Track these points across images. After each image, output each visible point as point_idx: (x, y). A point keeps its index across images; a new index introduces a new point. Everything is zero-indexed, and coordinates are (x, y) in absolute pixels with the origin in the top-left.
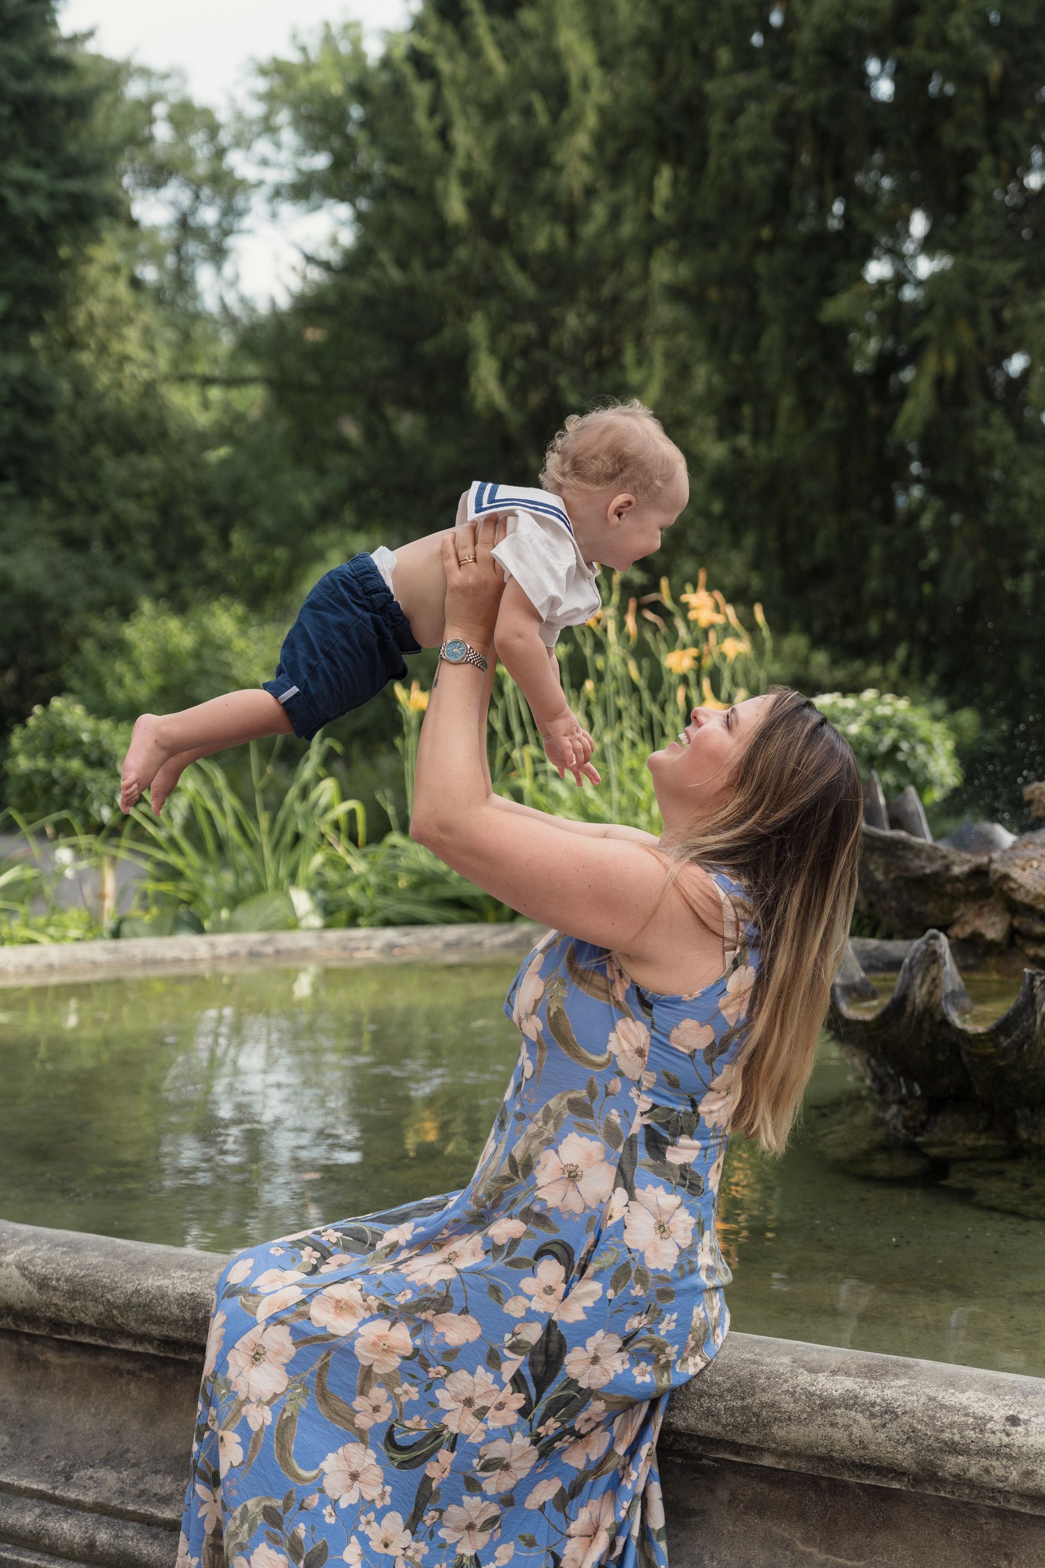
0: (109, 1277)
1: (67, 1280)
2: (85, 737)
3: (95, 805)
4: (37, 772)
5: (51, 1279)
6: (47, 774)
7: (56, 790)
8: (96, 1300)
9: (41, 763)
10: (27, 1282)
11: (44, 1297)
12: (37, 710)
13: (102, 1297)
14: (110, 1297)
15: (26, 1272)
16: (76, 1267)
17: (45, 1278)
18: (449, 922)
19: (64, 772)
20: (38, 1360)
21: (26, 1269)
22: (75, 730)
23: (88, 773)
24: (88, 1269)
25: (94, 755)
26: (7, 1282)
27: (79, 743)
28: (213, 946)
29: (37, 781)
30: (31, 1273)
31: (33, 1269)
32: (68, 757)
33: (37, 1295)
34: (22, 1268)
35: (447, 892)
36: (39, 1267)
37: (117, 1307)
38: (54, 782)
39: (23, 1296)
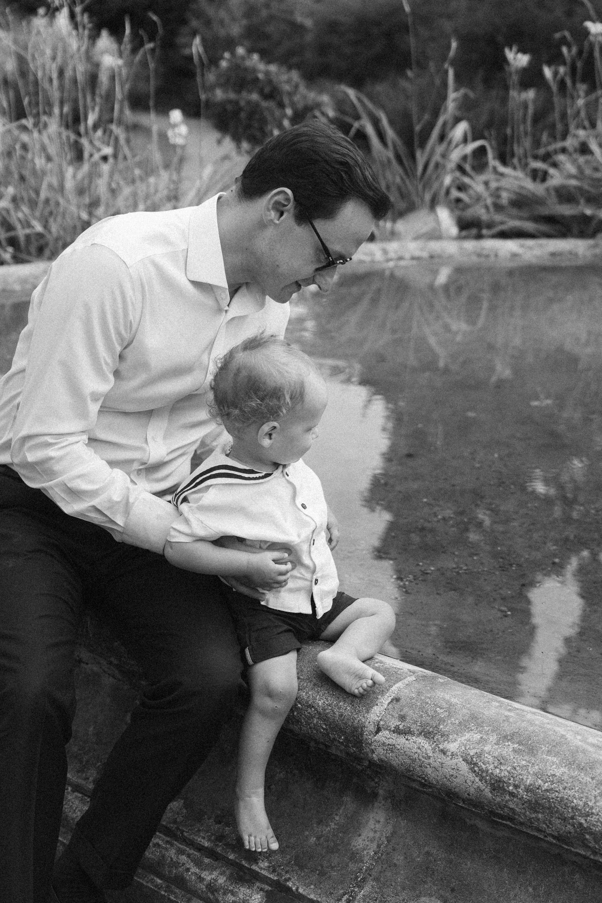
0: (580, 799)
1: (528, 790)
2: (261, 76)
3: (269, 127)
4: (230, 101)
5: (509, 785)
6: (237, 103)
7: (243, 115)
8: (565, 819)
9: (232, 96)
10: (477, 779)
11: (498, 799)
12: (227, 55)
13: (572, 818)
14: (583, 821)
15: (476, 769)
16: (536, 774)
17: (500, 780)
18: (548, 236)
19: (249, 102)
20: (465, 823)
21: (476, 764)
22: (254, 70)
23: (264, 104)
24: (552, 782)
25: (267, 90)
26: (454, 772)
27: (257, 79)
28: (385, 252)
29: (229, 107)
30: (481, 770)
31: (484, 767)
32: (250, 92)
33: (490, 795)
34: (471, 763)
35: (545, 211)
36: (492, 766)
37: (591, 833)
38: (240, 109)
39: (472, 790)
